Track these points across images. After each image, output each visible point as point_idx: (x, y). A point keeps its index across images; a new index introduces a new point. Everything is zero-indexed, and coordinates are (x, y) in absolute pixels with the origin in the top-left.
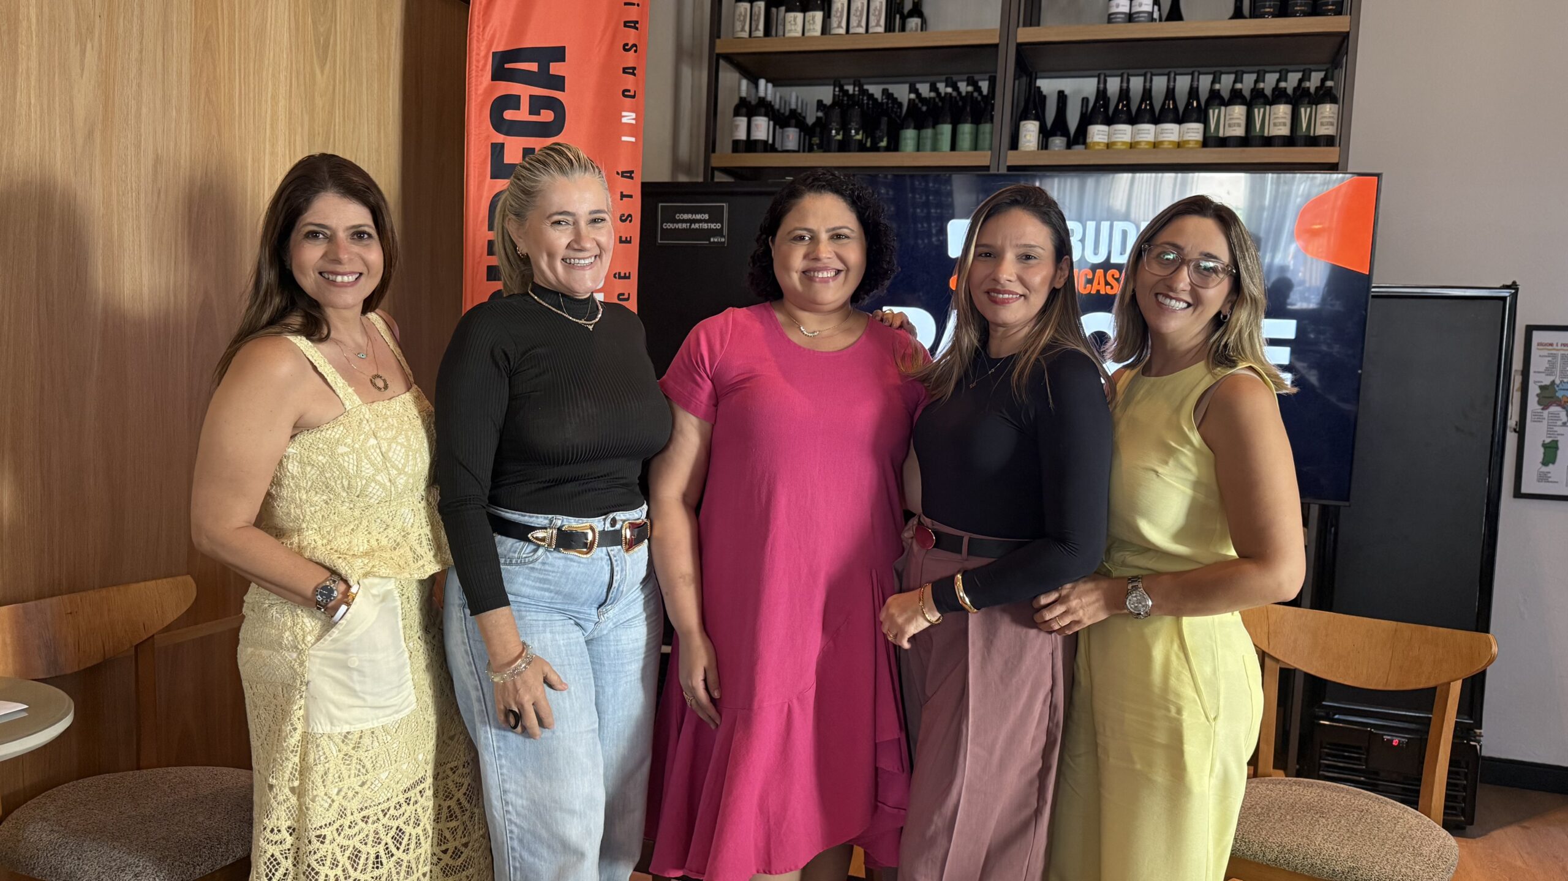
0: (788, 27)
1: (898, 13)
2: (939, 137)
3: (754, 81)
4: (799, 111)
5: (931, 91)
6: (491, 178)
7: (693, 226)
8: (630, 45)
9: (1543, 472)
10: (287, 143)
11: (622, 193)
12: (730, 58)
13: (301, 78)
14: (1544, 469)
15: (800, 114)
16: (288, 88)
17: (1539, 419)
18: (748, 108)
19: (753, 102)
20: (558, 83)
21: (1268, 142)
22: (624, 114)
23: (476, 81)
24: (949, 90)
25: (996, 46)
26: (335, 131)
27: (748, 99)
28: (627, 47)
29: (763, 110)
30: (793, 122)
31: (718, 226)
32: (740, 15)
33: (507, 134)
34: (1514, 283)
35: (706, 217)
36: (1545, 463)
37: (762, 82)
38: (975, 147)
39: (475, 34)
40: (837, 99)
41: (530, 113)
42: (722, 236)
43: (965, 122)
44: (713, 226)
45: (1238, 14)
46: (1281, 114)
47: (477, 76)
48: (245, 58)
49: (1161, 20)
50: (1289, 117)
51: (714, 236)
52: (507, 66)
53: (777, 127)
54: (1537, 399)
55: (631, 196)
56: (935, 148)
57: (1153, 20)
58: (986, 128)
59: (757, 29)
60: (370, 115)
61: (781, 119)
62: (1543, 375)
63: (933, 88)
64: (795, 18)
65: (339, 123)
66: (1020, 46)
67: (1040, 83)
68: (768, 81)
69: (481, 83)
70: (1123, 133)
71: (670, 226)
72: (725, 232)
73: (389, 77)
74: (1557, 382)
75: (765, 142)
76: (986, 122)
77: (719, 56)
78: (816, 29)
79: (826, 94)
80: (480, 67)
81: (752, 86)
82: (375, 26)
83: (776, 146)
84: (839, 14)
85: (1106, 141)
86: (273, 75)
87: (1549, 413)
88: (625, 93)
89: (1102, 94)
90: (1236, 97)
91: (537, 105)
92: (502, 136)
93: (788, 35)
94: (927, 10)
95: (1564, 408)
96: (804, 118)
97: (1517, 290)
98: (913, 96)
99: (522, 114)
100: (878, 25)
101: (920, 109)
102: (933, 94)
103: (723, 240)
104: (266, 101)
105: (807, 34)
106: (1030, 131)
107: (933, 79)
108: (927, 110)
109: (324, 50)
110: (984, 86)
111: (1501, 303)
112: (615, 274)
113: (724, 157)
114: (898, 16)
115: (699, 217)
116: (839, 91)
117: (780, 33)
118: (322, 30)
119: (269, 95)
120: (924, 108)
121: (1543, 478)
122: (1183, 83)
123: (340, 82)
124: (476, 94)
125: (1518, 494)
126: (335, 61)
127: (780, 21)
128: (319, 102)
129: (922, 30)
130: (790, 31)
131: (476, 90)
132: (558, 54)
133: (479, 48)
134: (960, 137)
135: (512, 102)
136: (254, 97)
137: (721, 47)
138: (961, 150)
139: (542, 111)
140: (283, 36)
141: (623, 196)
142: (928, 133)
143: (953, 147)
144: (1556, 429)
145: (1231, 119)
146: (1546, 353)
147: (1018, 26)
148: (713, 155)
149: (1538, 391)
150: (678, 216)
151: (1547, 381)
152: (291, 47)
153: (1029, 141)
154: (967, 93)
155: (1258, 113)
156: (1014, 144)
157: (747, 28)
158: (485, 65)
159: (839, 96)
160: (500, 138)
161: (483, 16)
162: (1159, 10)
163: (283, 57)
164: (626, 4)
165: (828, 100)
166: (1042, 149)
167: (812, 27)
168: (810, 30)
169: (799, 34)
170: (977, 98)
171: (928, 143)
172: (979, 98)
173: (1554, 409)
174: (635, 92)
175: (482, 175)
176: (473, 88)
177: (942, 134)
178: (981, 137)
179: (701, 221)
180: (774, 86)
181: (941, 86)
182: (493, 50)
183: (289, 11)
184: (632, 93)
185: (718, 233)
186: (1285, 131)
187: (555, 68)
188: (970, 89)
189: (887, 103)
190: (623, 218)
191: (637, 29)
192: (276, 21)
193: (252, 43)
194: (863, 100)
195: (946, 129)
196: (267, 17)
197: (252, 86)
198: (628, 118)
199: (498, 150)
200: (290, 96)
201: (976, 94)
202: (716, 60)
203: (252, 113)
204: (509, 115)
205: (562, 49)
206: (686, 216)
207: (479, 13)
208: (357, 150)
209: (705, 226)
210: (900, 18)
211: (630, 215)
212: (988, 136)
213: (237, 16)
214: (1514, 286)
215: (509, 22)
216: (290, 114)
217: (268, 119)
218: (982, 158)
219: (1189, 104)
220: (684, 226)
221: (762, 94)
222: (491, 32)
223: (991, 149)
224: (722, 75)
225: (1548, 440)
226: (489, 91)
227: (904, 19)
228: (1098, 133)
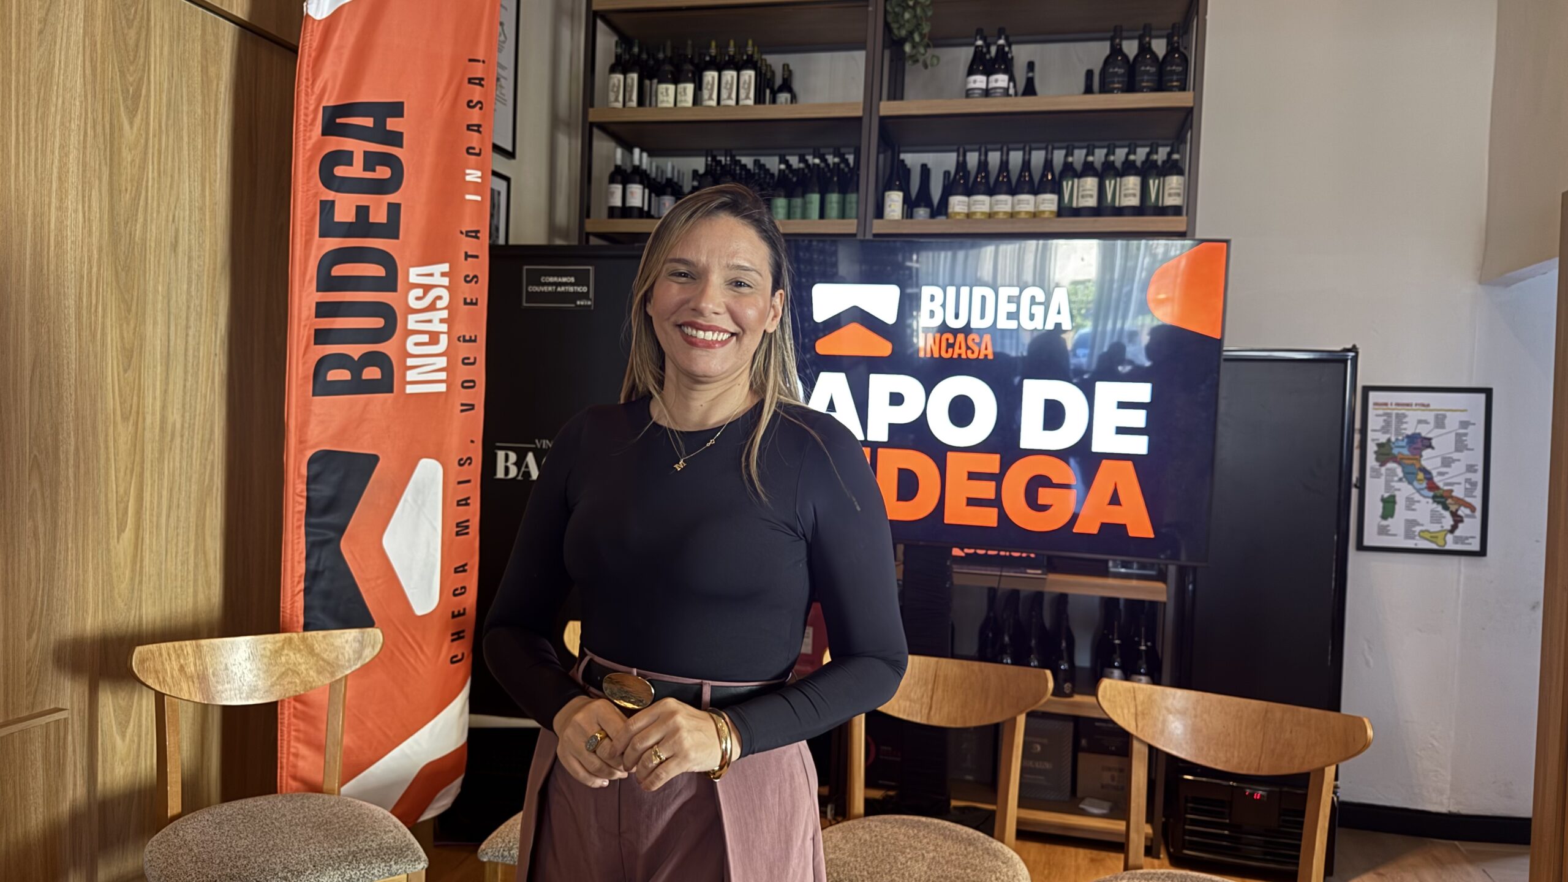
0: (660, 97)
1: (768, 87)
2: (808, 205)
3: (628, 148)
4: (676, 180)
5: (800, 161)
6: (320, 236)
7: (559, 289)
8: (475, 102)
9: (1382, 526)
10: (80, 197)
11: (466, 253)
12: (604, 127)
13: (99, 129)
14: (1384, 523)
15: (676, 183)
16: (82, 138)
17: (1377, 475)
18: (623, 176)
19: (629, 170)
20: (396, 139)
21: (1120, 211)
22: (468, 171)
23: (305, 135)
24: (817, 161)
25: (859, 119)
26: (147, 187)
27: (623, 167)
28: (471, 104)
29: (638, 178)
30: (669, 190)
31: (585, 289)
32: (614, 85)
33: (337, 191)
34: (1354, 346)
35: (572, 280)
36: (1384, 517)
37: (637, 151)
38: (843, 215)
39: (303, 87)
40: (709, 168)
41: (364, 170)
42: (588, 299)
43: (833, 192)
44: (579, 289)
45: (1089, 90)
46: (1131, 185)
47: (305, 130)
48: (24, 104)
49: (1016, 94)
50: (1138, 188)
51: (580, 299)
52: (338, 121)
53: (653, 195)
54: (1374, 456)
55: (476, 257)
56: (804, 216)
57: (1008, 95)
58: (852, 197)
59: (631, 100)
60: (192, 171)
61: (657, 187)
62: (1380, 433)
63: (802, 159)
64: (667, 90)
65: (153, 179)
66: (883, 120)
67: (903, 156)
68: (642, 150)
69: (310, 138)
70: (982, 203)
71: (536, 289)
72: (591, 295)
73: (216, 132)
74: (1393, 439)
75: (641, 209)
76: (852, 192)
77: (592, 125)
78: (688, 99)
79: (699, 164)
80: (309, 121)
81: (627, 153)
82: (200, 79)
83: (653, 213)
84: (709, 87)
85: (966, 211)
86: (62, 123)
87: (1387, 469)
88: (469, 150)
89: (961, 166)
90: (1088, 169)
91: (372, 162)
92: (333, 193)
93: (660, 105)
94: (796, 86)
95: (1399, 463)
96: (681, 187)
97: (1357, 353)
98: (783, 167)
99: (355, 171)
100: (747, 97)
101: (791, 179)
102: (802, 165)
103: (589, 303)
104: (53, 153)
105: (679, 105)
106: (894, 201)
107: (802, 151)
108: (798, 180)
109: (134, 100)
110: (851, 158)
111: (1342, 365)
112: (459, 338)
113: (600, 222)
114: (768, 92)
115: (564, 280)
116: (712, 161)
117: (654, 103)
118: (131, 79)
119: (57, 145)
120: (795, 179)
121: (1383, 531)
122: (1038, 157)
123: (154, 136)
124: (304, 149)
125: (1361, 547)
126: (148, 114)
127: (653, 93)
128: (127, 156)
129: (792, 102)
130: (663, 102)
131: (304, 145)
132: (396, 109)
133: (307, 102)
134: (828, 206)
135: (345, 158)
136: (37, 146)
137: (594, 116)
138: (829, 218)
139: (378, 168)
140: (76, 81)
141: (467, 256)
142: (798, 201)
143: (822, 215)
144: (1393, 484)
145: (1084, 190)
146: (1381, 412)
147: (880, 99)
148: (587, 221)
149: (1375, 448)
150: (543, 279)
151: (1383, 439)
152: (86, 96)
153: (893, 211)
154: (834, 164)
155: (1109, 185)
156: (880, 213)
157: (621, 98)
158: (314, 119)
159: (711, 165)
160: (330, 195)
161: (313, 68)
162: (1015, 86)
163: (75, 105)
164: (470, 60)
165: (702, 171)
166: (907, 218)
167: (683, 98)
168: (681, 101)
169: (671, 105)
170: (843, 170)
171: (798, 211)
172: (846, 170)
173: (1391, 465)
174: (480, 150)
175: (309, 234)
176: (301, 143)
177: (811, 203)
178: (848, 206)
179: (566, 284)
180: (650, 155)
181: (810, 158)
182: (324, 104)
183: (84, 56)
184: (477, 151)
185: (584, 296)
186: (1134, 201)
187: (392, 124)
188: (837, 160)
189: (759, 174)
190: (468, 279)
191: (482, 86)
192: (66, 66)
193: (34, 89)
194: (735, 170)
195: (815, 198)
196: (54, 61)
197: (33, 134)
198: (473, 176)
199: (327, 207)
200: (85, 148)
201: (842, 166)
202: (589, 130)
203: (33, 164)
204: (340, 171)
205: (401, 105)
206: (551, 279)
207: (308, 66)
208: (175, 208)
209: (571, 289)
210: (771, 93)
211: (475, 276)
212: (854, 205)
213: (13, 58)
214: (1354, 349)
215: (340, 76)
216: (84, 165)
217: (55, 170)
218: (849, 226)
219: (1044, 175)
220: (550, 289)
221: (636, 162)
222: (322, 85)
223: (857, 217)
224: (596, 144)
225: (1386, 495)
226: (318, 146)
227: (774, 95)
228: (958, 203)
